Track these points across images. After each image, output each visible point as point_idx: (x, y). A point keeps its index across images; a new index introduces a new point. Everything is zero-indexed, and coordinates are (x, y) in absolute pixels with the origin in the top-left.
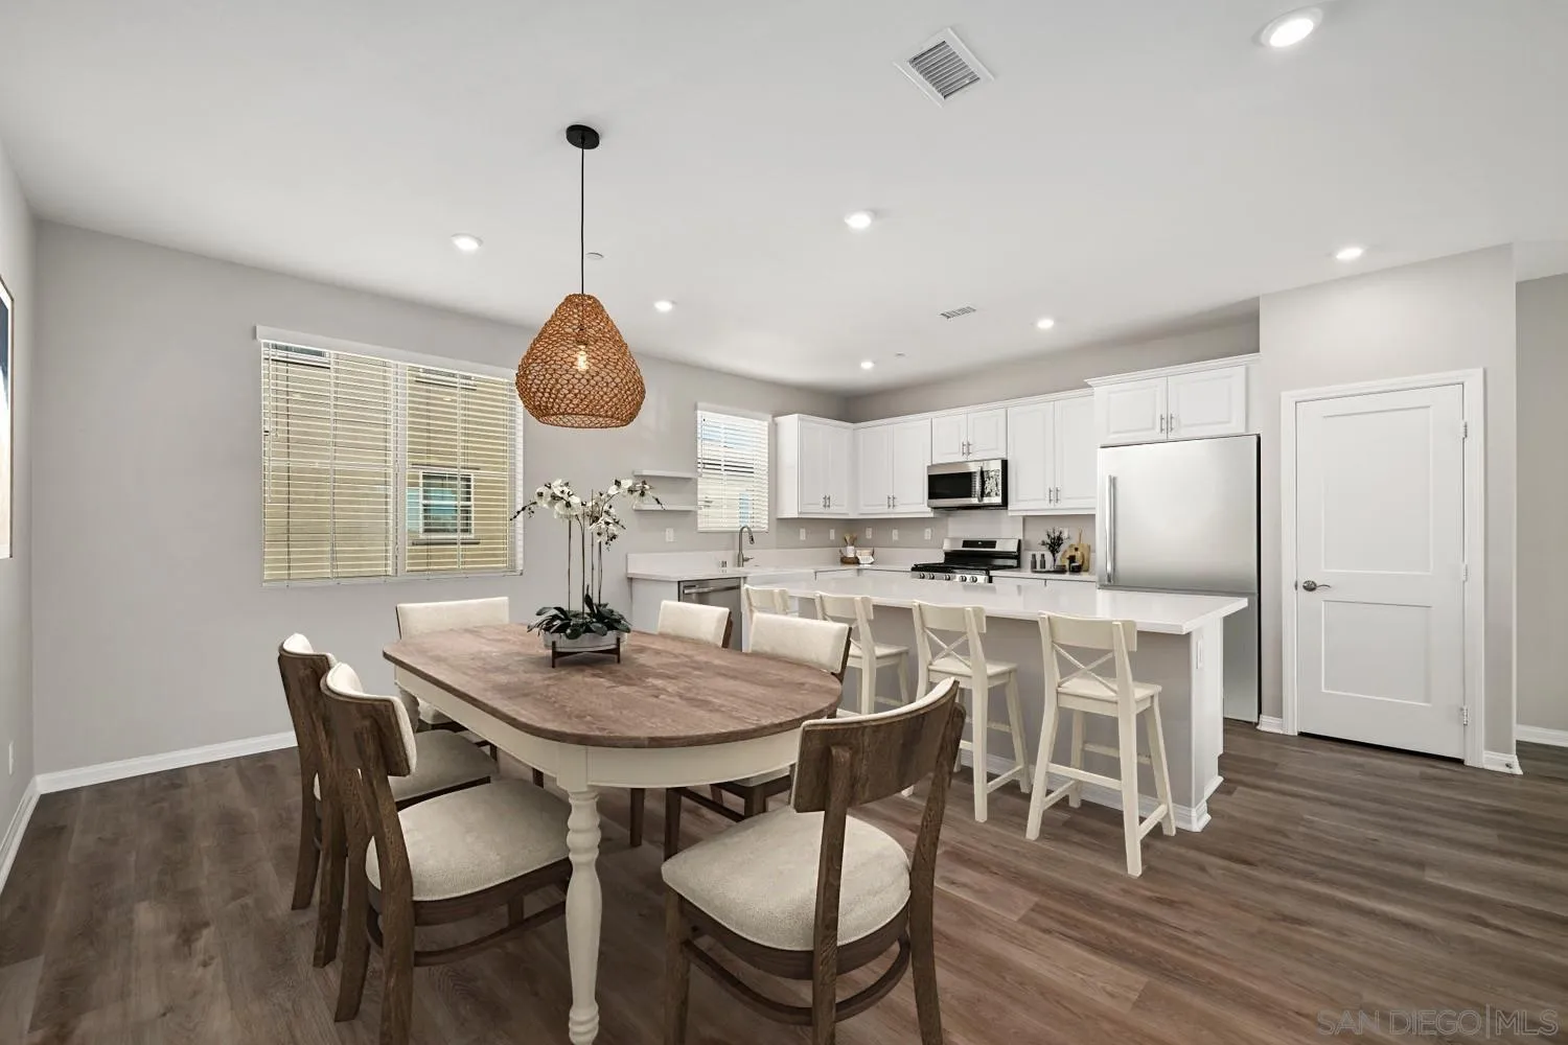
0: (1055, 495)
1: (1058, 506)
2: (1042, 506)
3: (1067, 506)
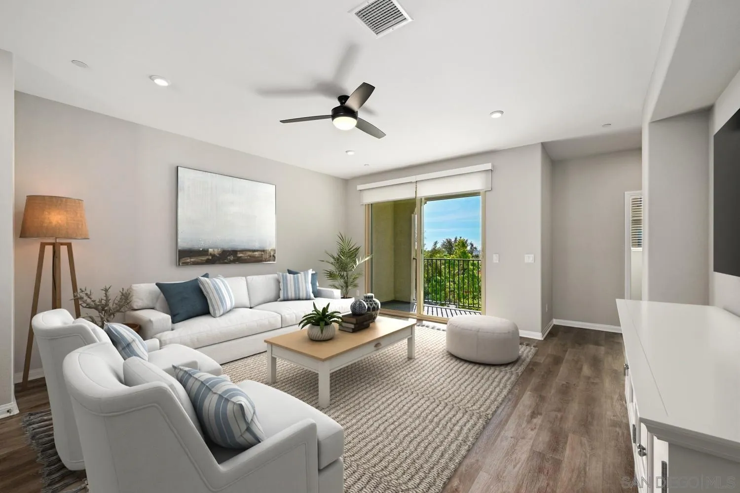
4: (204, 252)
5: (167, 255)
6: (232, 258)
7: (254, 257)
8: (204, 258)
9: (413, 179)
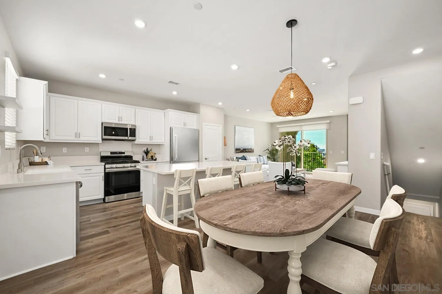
0: (151, 138)
1: (152, 141)
2: (147, 141)
3: (155, 141)
4: (240, 149)
5: (233, 150)
6: (245, 151)
7: (249, 151)
8: (240, 151)
9: (300, 124)
